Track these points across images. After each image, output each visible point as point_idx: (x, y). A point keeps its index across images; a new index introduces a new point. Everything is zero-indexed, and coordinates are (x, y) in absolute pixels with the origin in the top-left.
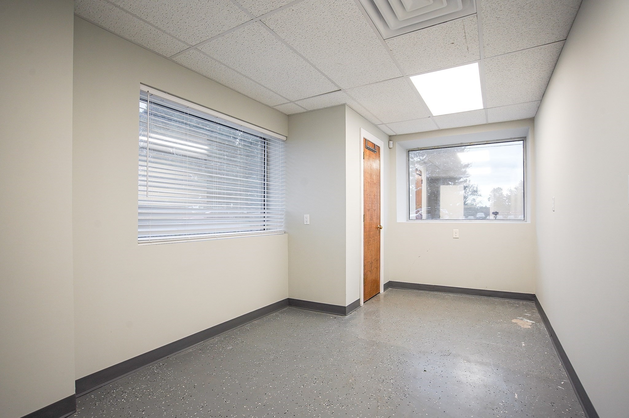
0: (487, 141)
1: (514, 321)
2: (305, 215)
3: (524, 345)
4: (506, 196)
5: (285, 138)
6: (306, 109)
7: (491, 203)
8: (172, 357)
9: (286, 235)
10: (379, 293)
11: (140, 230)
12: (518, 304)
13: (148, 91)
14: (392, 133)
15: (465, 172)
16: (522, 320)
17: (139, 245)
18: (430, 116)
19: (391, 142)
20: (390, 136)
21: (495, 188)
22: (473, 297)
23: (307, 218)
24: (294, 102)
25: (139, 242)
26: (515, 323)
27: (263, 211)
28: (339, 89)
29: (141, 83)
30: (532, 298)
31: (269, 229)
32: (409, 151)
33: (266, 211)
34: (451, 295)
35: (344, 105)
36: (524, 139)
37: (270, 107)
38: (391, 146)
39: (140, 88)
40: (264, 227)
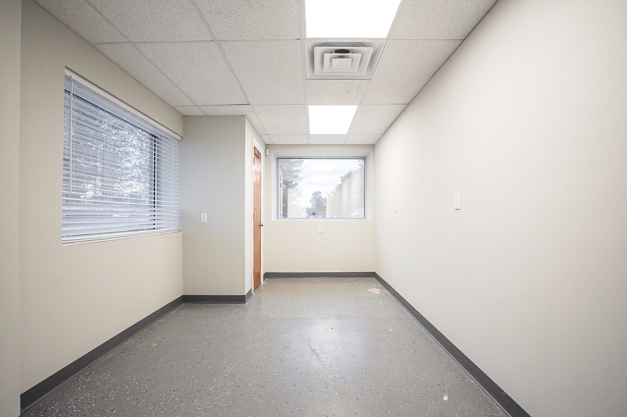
0: (340, 157)
1: (368, 290)
2: (202, 214)
3: (381, 303)
4: (324, 198)
5: (179, 138)
6: (205, 113)
7: (312, 204)
8: (94, 365)
9: (181, 233)
10: (260, 283)
11: (64, 229)
12: (365, 280)
13: (71, 76)
14: (269, 142)
15: (297, 176)
16: (373, 289)
17: (63, 245)
18: (308, 134)
19: (268, 150)
20: (266, 145)
21: (316, 192)
22: (334, 279)
23: (204, 217)
24: (198, 106)
25: (63, 242)
26: (370, 292)
27: (153, 209)
28: (248, 103)
29: (66, 67)
30: (373, 275)
31: (160, 228)
32: (278, 159)
33: (155, 209)
34: (318, 279)
35: (244, 116)
36: (364, 158)
37: (171, 106)
38: (267, 154)
39: (65, 73)
40: (154, 226)
